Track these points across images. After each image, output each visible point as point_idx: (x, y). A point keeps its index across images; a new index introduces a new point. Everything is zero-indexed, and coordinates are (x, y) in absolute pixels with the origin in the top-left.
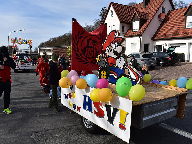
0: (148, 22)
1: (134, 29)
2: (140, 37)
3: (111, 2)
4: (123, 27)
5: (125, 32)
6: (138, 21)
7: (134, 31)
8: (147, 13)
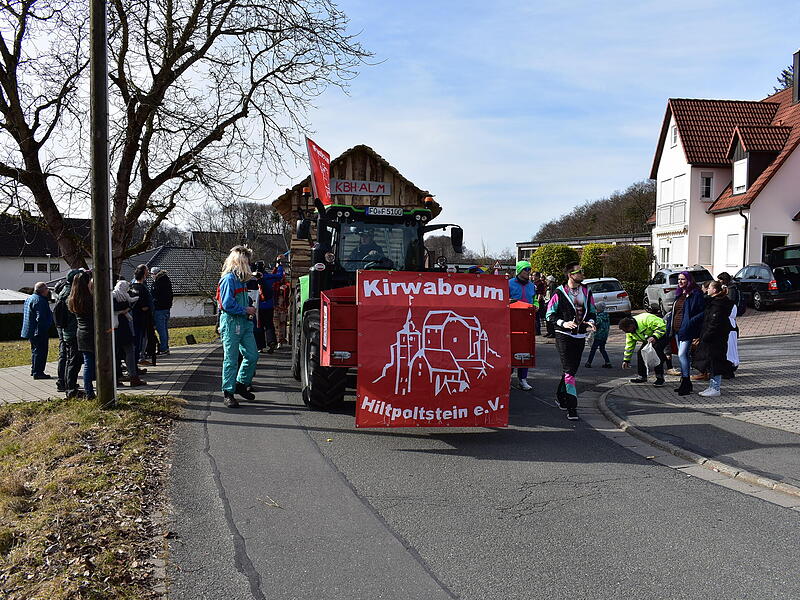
0: (777, 161)
1: (736, 185)
2: (746, 215)
3: (671, 100)
4: (708, 181)
5: (713, 196)
6: (746, 160)
7: (736, 192)
8: (790, 128)
